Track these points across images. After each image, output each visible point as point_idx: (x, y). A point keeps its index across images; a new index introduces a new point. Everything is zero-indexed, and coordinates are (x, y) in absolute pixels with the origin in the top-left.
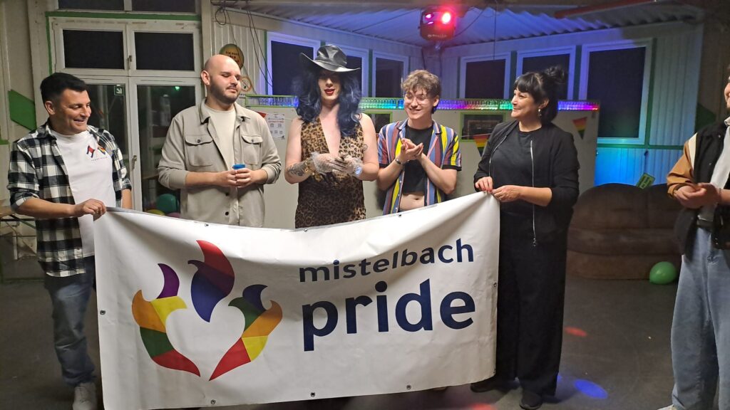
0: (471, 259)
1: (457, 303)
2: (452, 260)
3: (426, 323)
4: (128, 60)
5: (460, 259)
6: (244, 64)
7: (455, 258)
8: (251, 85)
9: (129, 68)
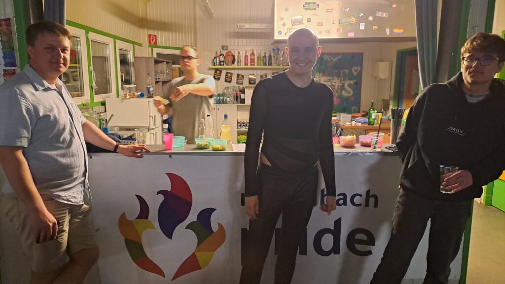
0: (376, 205)
1: (359, 236)
2: (360, 205)
3: (336, 249)
5: (367, 205)
7: (364, 203)
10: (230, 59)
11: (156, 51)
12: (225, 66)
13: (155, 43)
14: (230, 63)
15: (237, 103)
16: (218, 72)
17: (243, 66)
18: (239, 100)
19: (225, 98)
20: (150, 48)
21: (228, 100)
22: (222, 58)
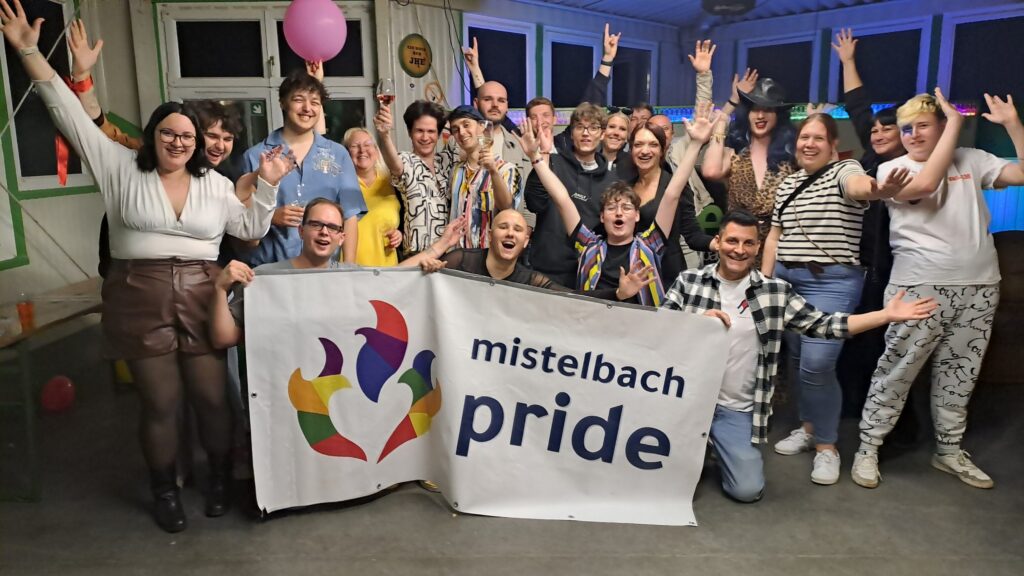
0: (679, 394)
1: (650, 441)
2: (655, 390)
3: (607, 454)
4: (269, 62)
5: (666, 391)
6: (433, 64)
7: (661, 388)
8: (442, 95)
9: (270, 75)
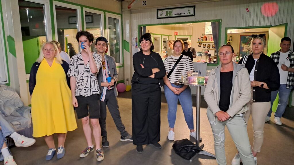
10: (205, 39)
11: (177, 37)
12: (203, 42)
13: (177, 35)
14: (205, 40)
15: (206, 55)
16: (200, 44)
17: (210, 41)
18: (207, 55)
19: (201, 54)
20: (175, 37)
21: (203, 54)
22: (202, 39)
